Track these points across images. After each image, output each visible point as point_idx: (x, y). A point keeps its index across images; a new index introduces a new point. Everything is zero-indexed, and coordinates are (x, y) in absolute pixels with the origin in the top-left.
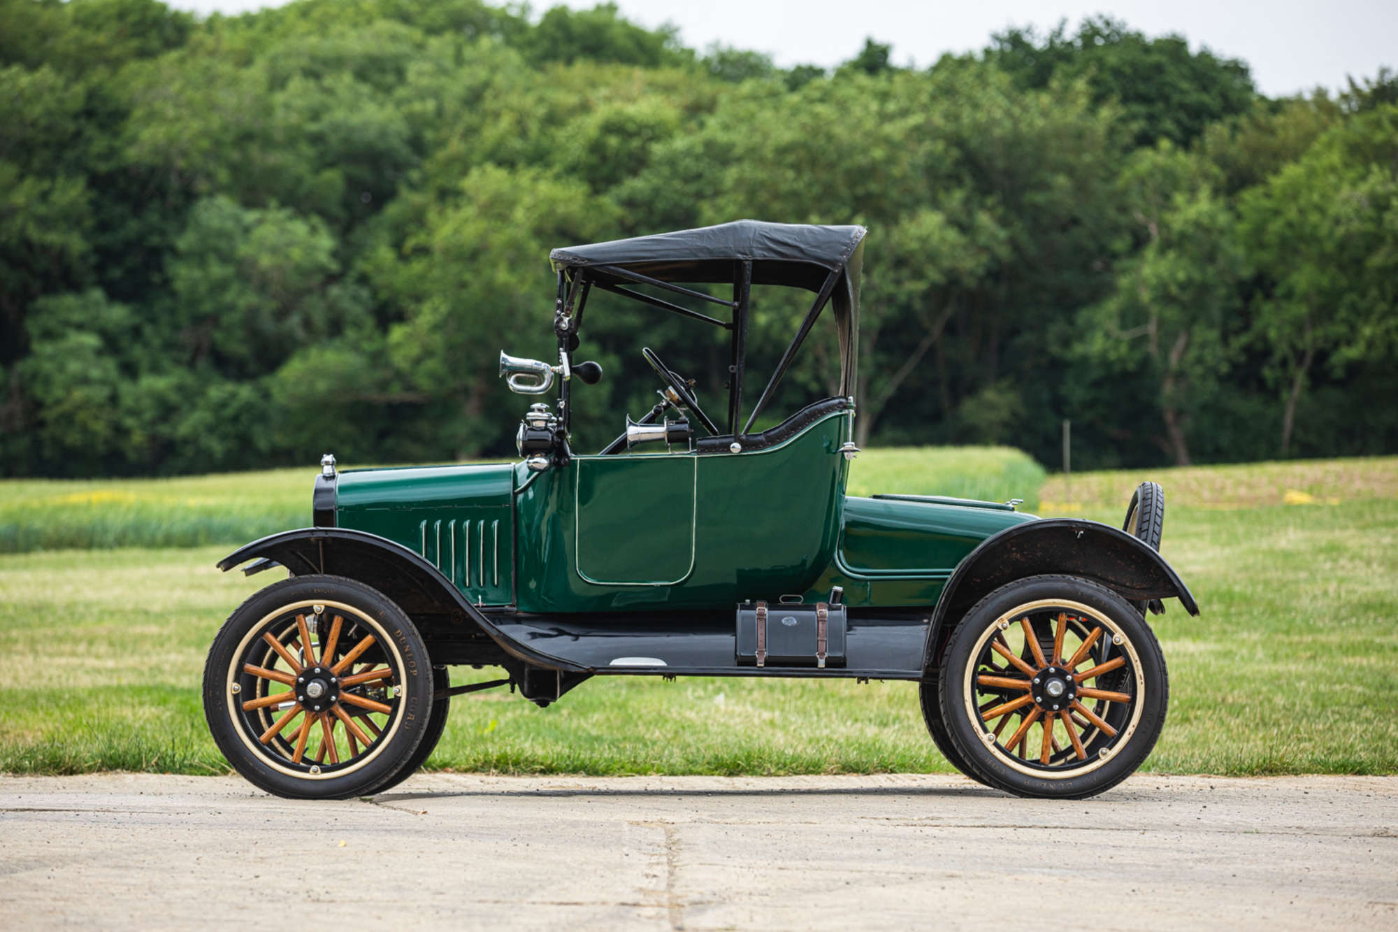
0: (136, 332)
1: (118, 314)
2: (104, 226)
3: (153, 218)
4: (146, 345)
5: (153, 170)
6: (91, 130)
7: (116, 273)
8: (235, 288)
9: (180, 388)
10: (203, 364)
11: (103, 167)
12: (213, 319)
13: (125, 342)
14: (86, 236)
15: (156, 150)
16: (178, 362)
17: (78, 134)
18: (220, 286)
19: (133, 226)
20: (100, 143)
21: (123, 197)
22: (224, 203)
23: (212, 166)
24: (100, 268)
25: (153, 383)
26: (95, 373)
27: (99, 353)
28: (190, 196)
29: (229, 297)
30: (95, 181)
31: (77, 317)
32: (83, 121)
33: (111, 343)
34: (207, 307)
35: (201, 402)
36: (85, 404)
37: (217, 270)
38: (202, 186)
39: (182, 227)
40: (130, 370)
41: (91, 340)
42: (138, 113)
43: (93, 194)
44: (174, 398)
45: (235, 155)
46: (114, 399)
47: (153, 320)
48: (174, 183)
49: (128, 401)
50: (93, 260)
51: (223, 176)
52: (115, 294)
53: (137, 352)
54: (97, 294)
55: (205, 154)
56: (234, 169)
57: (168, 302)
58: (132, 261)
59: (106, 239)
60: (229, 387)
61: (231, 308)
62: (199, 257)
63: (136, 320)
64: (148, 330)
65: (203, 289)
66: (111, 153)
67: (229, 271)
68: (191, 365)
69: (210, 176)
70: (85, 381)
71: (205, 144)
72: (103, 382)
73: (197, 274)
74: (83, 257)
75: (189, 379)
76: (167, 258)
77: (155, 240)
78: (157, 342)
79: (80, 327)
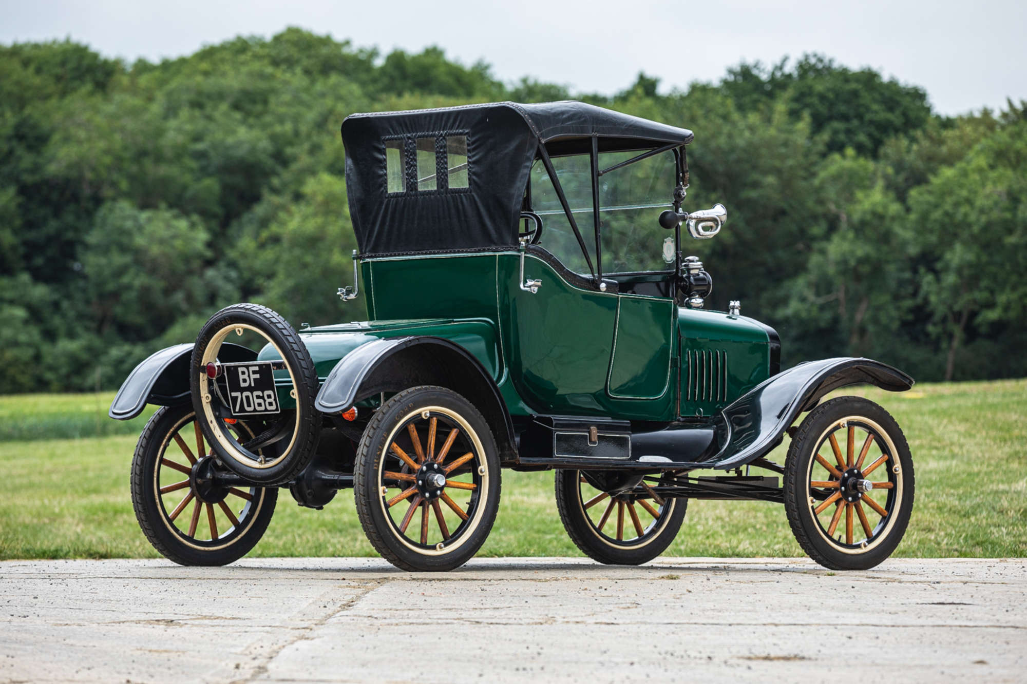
0: (56, 306)
1: (40, 292)
2: (30, 225)
3: (69, 218)
4: (64, 316)
5: (67, 181)
6: (20, 151)
7: (39, 261)
8: (132, 271)
9: (89, 349)
10: (108, 330)
11: (28, 179)
12: (115, 295)
13: (47, 313)
14: (15, 232)
15: (70, 166)
16: (87, 329)
17: (11, 152)
18: (121, 271)
19: (53, 225)
20: (27, 160)
21: (46, 202)
22: (125, 207)
23: (115, 176)
24: (27, 257)
25: (66, 346)
26: (23, 338)
27: (26, 322)
28: (98, 201)
29: (126, 280)
30: (23, 190)
31: (8, 295)
32: (14, 143)
33: (35, 314)
34: (111, 286)
35: (104, 359)
36: (15, 362)
37: (118, 260)
38: (107, 192)
39: (92, 225)
40: (50, 335)
41: (20, 313)
42: (56, 137)
43: (20, 199)
44: (85, 356)
45: (134, 169)
46: (37, 358)
47: (68, 297)
48: (87, 191)
49: (48, 360)
50: (22, 250)
51: (124, 185)
52: (38, 277)
53: (57, 321)
54: (25, 277)
55: (109, 168)
56: (132, 178)
57: (81, 283)
58: (51, 252)
59: (31, 235)
60: (127, 348)
61: (128, 287)
62: (104, 250)
63: (56, 296)
64: (65, 304)
65: (107, 272)
66: (36, 169)
67: (127, 259)
68: (99, 331)
69: (114, 184)
70: (15, 344)
71: (107, 160)
72: (29, 345)
73: (103, 261)
74: (13, 248)
75: (97, 342)
76: (79, 249)
77: (70, 235)
78: (71, 314)
79: (12, 302)
